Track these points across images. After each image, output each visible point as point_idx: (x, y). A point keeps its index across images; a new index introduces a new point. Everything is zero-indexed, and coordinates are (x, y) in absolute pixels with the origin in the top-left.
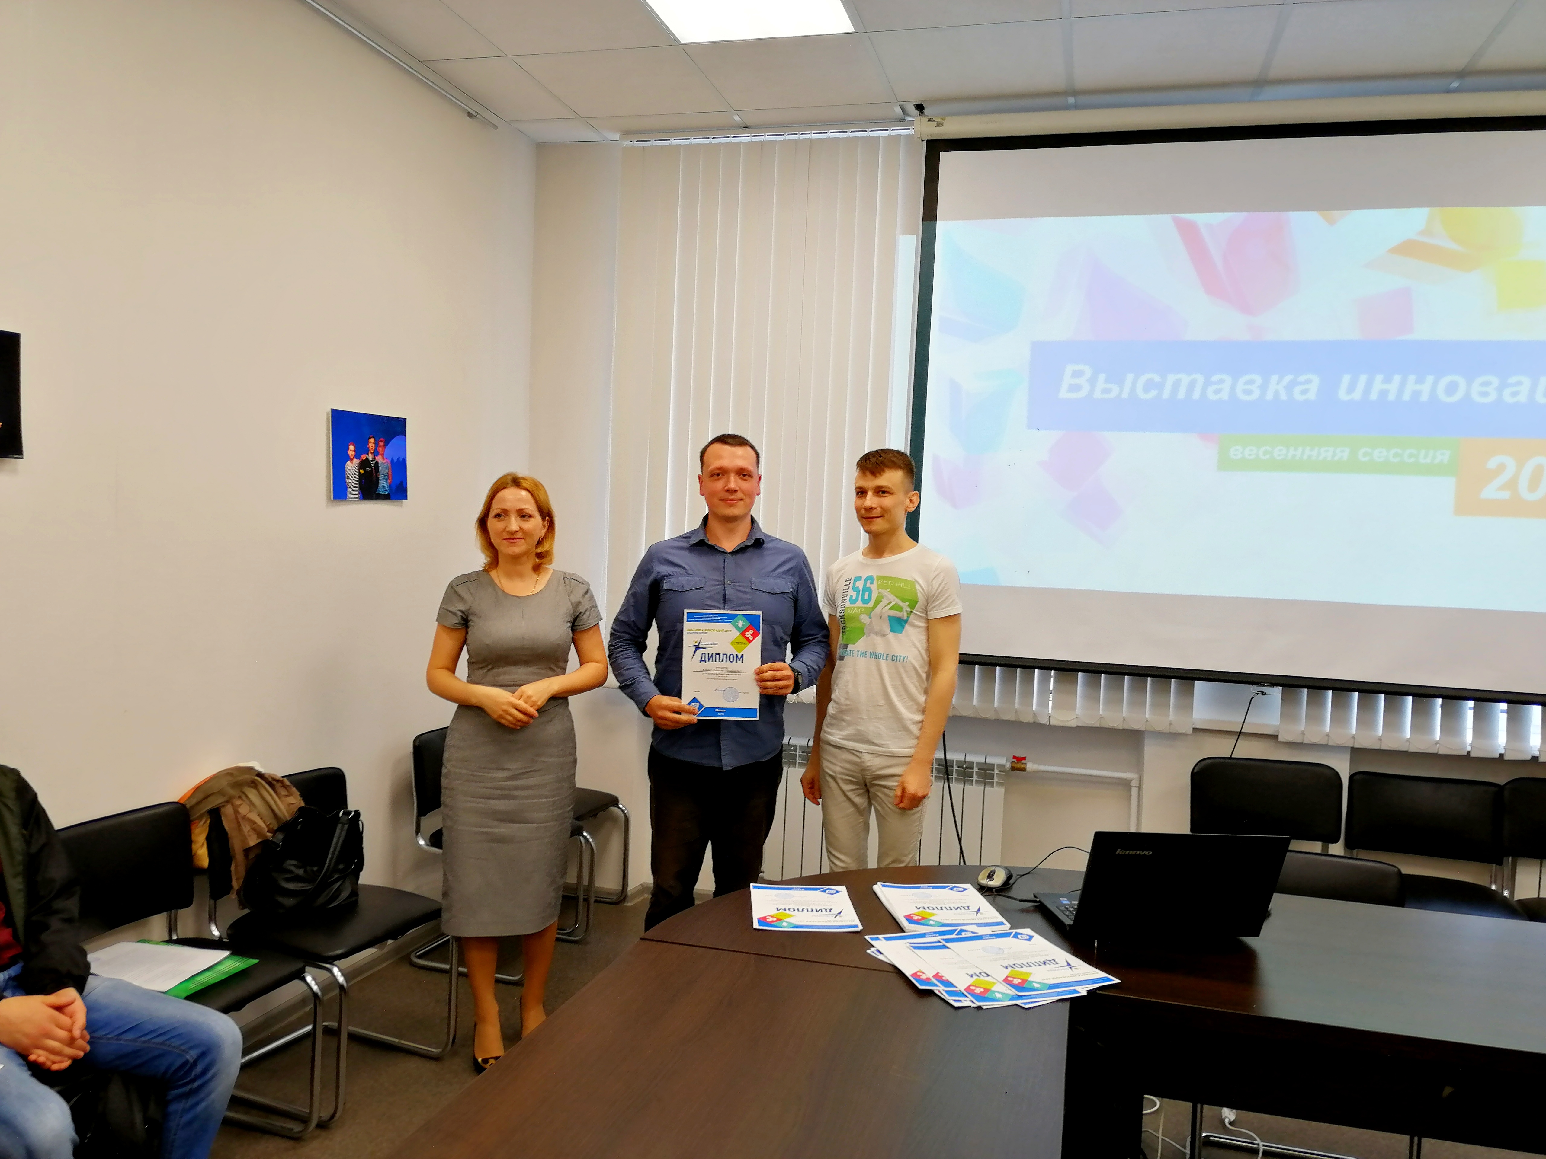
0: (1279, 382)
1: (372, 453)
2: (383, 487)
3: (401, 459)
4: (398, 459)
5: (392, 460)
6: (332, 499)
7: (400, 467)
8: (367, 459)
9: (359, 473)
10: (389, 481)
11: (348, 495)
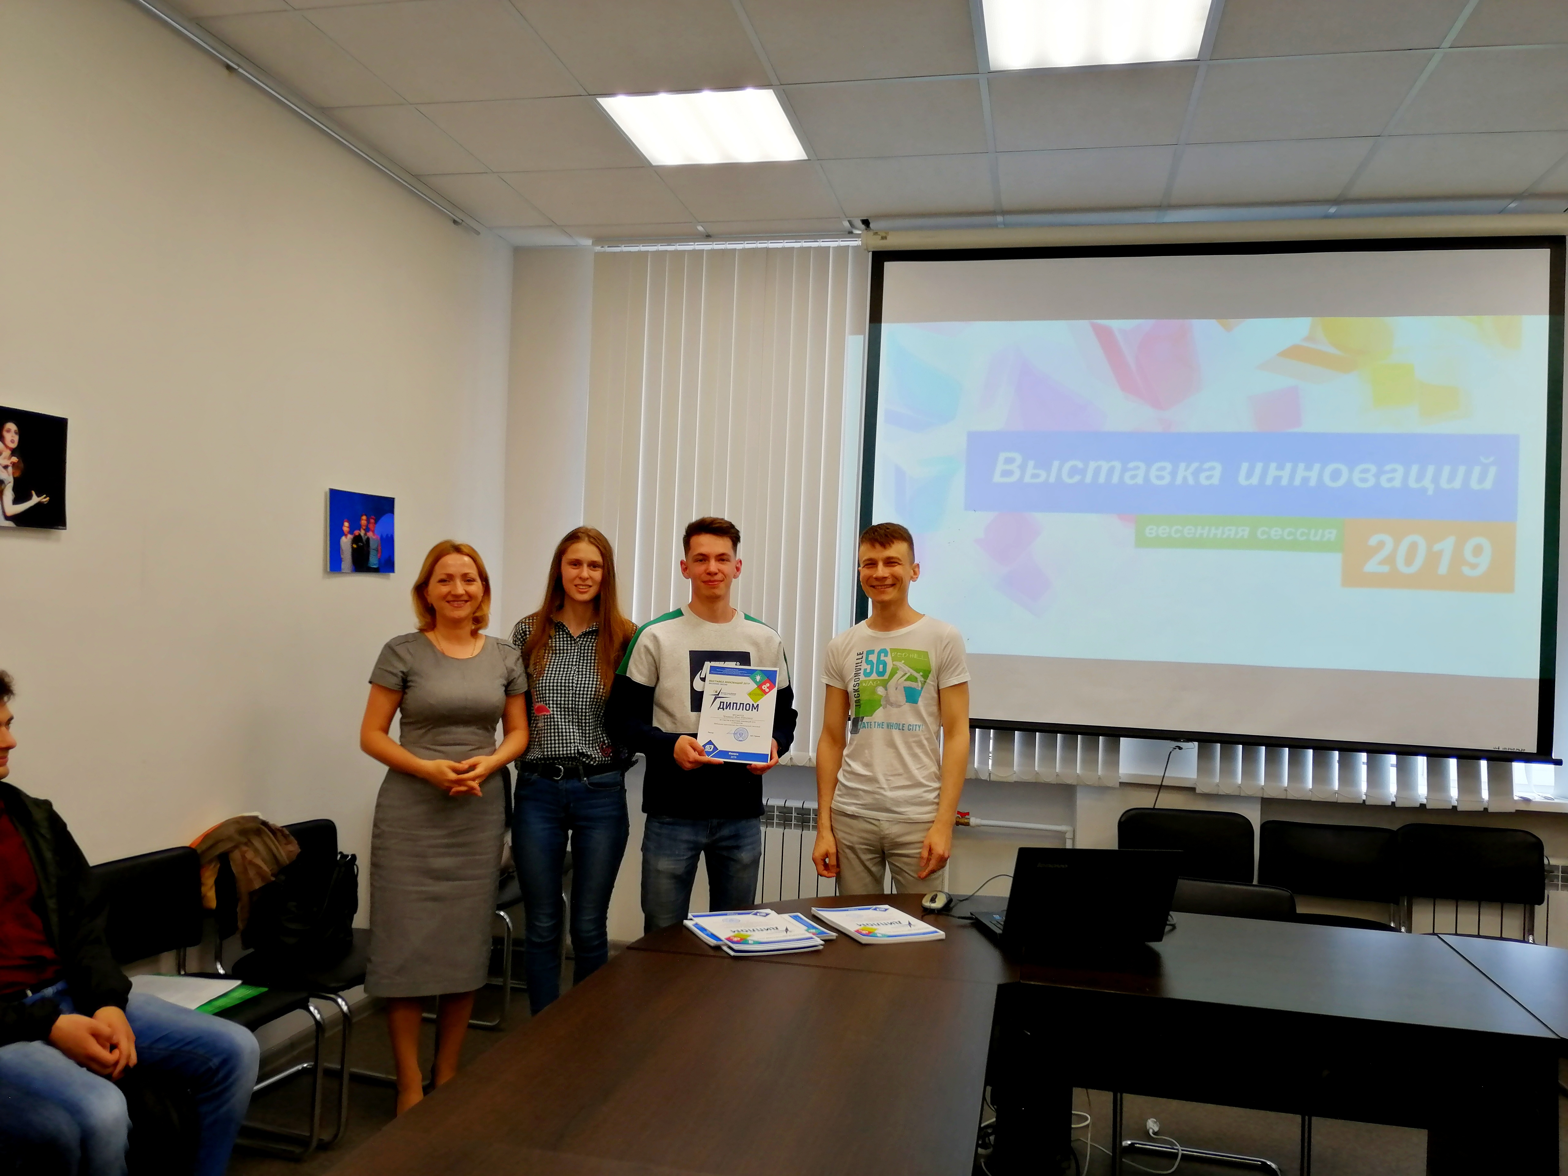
0: (1186, 470)
1: (364, 530)
2: (373, 561)
3: (389, 536)
4: (387, 535)
5: (382, 537)
6: (328, 570)
7: (388, 542)
8: (360, 535)
9: (353, 548)
10: (379, 555)
11: (343, 566)
